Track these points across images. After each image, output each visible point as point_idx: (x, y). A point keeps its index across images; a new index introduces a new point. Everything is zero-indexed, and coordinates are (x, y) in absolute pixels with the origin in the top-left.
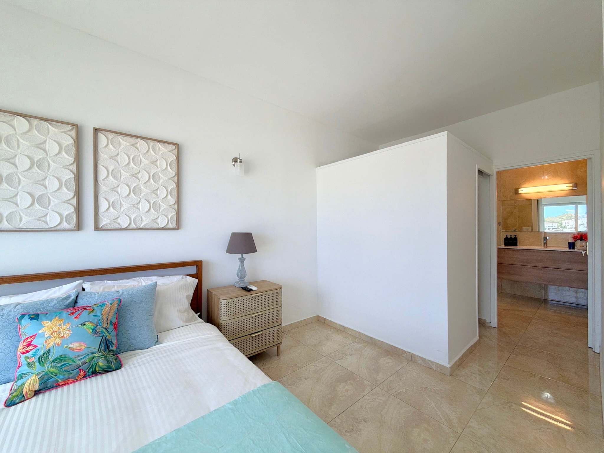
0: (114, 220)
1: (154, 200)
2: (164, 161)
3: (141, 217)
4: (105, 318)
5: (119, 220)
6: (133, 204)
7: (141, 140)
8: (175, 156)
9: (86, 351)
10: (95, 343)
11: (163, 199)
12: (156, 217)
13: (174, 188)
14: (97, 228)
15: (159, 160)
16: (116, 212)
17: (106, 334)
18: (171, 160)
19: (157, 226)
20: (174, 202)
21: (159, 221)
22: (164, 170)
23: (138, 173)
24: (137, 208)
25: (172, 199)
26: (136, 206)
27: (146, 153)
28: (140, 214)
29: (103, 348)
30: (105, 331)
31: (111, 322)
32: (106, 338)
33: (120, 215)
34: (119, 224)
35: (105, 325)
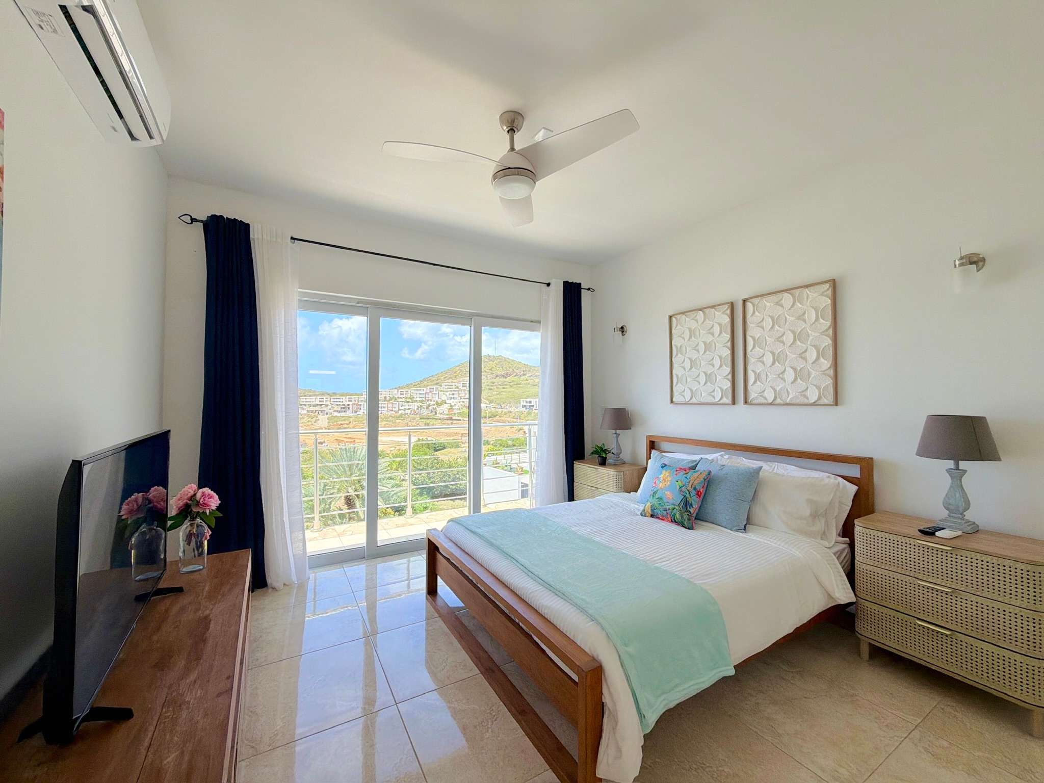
0: (760, 393)
1: (802, 366)
2: (813, 310)
3: (787, 390)
4: (691, 483)
5: (765, 394)
6: (778, 373)
7: (787, 294)
8: (830, 299)
9: (671, 501)
10: (678, 499)
11: (812, 363)
12: (803, 388)
13: (828, 345)
14: (746, 402)
15: (807, 312)
16: (762, 385)
17: (688, 495)
18: (824, 305)
19: (806, 401)
20: (829, 366)
21: (808, 393)
22: (814, 323)
23: (782, 335)
24: (782, 379)
25: (826, 362)
26: (781, 376)
27: (791, 307)
28: (785, 386)
29: (682, 505)
30: (687, 492)
31: (695, 489)
32: (686, 499)
33: (765, 389)
34: (765, 398)
35: (689, 488)
